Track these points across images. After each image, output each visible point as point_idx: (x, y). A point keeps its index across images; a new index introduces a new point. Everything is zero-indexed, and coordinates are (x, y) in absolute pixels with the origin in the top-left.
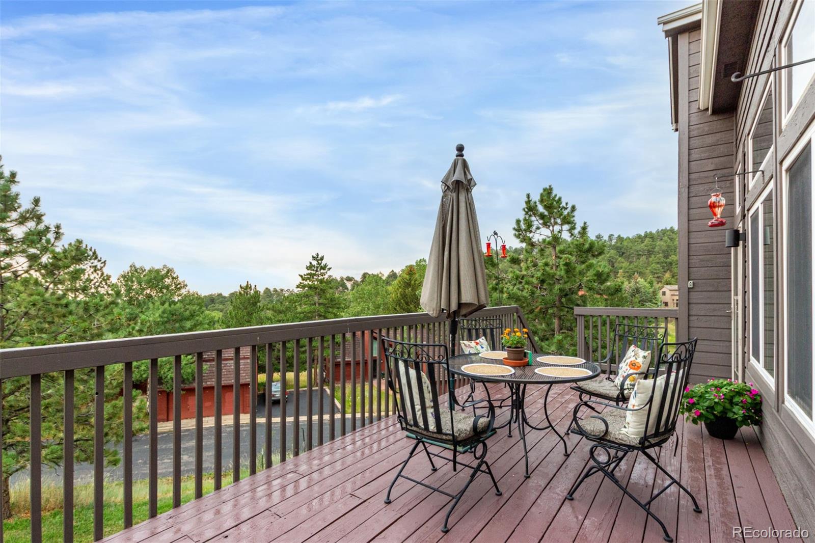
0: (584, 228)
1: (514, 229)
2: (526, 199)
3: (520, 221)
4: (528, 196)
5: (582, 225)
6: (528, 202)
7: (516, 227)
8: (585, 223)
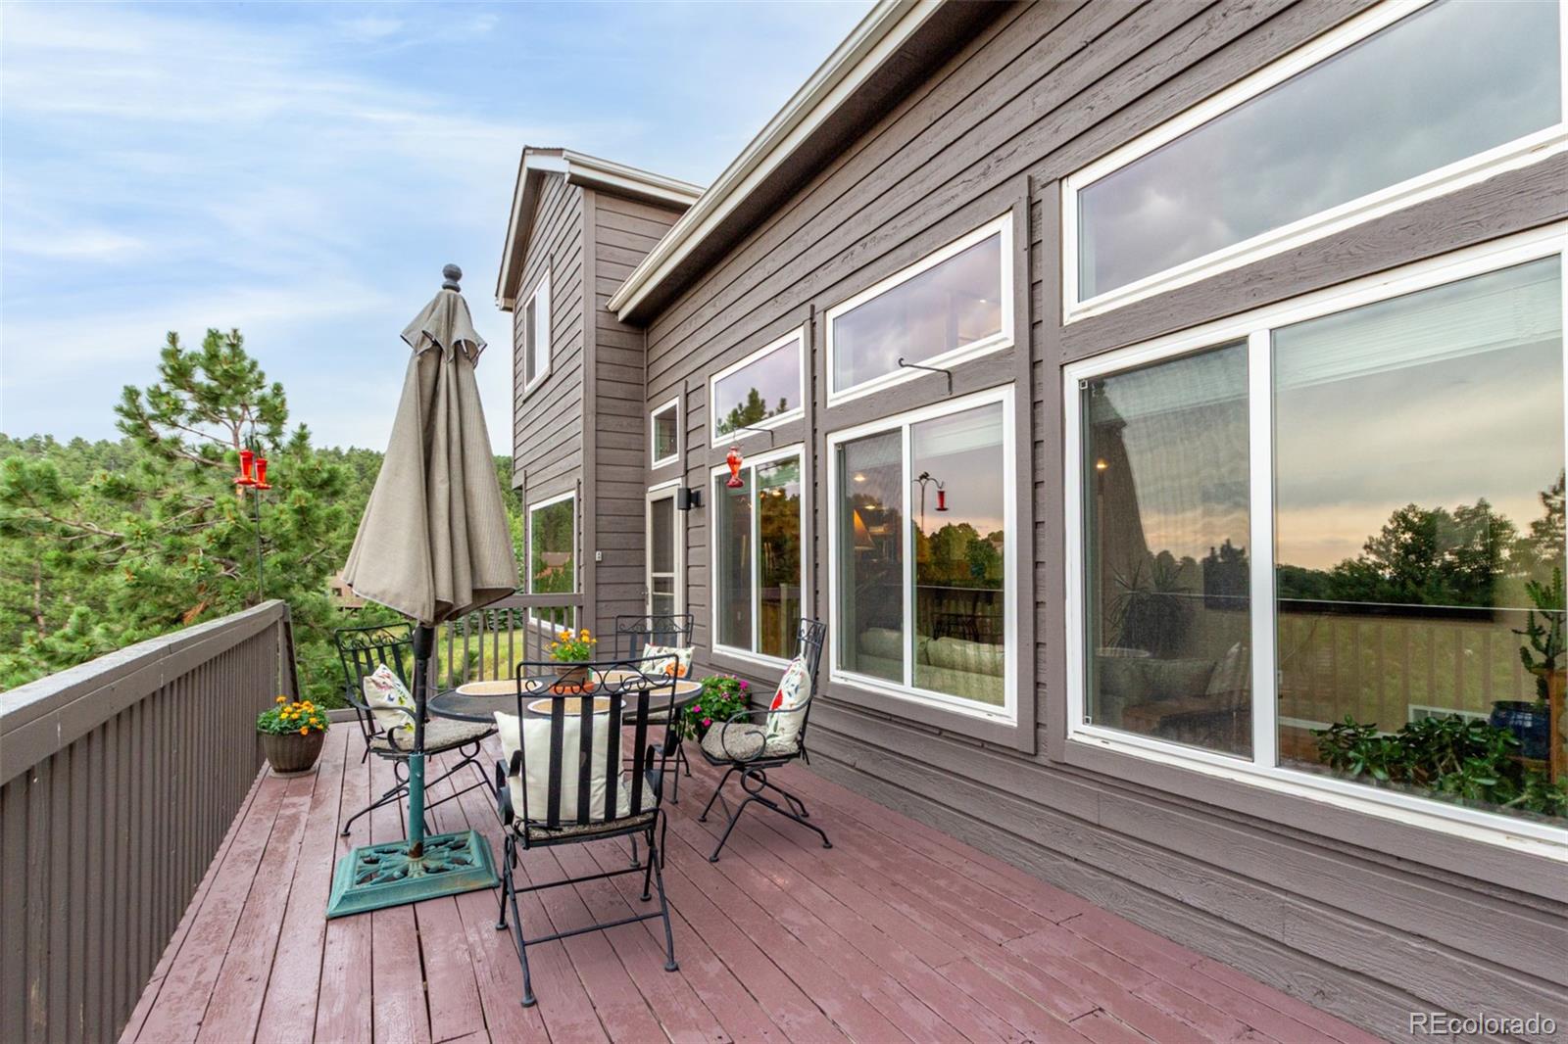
0: (302, 437)
1: (120, 410)
2: (166, 345)
3: (138, 394)
4: (173, 338)
5: (297, 430)
6: (171, 354)
7: (125, 407)
8: (303, 427)
